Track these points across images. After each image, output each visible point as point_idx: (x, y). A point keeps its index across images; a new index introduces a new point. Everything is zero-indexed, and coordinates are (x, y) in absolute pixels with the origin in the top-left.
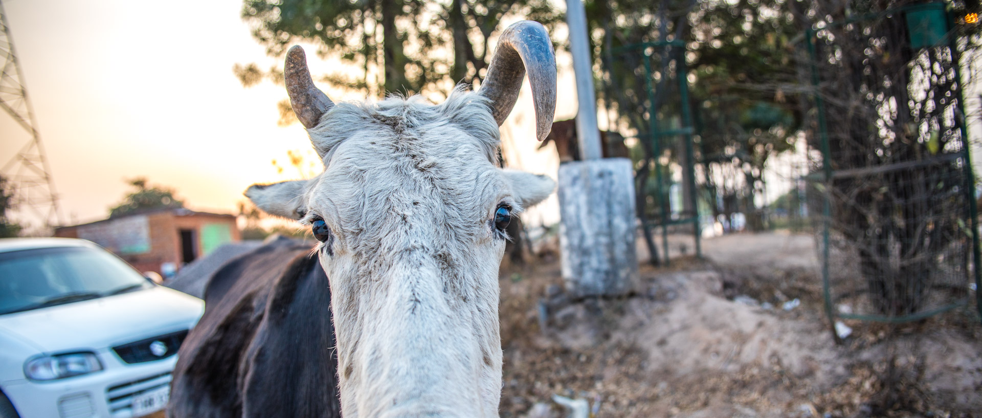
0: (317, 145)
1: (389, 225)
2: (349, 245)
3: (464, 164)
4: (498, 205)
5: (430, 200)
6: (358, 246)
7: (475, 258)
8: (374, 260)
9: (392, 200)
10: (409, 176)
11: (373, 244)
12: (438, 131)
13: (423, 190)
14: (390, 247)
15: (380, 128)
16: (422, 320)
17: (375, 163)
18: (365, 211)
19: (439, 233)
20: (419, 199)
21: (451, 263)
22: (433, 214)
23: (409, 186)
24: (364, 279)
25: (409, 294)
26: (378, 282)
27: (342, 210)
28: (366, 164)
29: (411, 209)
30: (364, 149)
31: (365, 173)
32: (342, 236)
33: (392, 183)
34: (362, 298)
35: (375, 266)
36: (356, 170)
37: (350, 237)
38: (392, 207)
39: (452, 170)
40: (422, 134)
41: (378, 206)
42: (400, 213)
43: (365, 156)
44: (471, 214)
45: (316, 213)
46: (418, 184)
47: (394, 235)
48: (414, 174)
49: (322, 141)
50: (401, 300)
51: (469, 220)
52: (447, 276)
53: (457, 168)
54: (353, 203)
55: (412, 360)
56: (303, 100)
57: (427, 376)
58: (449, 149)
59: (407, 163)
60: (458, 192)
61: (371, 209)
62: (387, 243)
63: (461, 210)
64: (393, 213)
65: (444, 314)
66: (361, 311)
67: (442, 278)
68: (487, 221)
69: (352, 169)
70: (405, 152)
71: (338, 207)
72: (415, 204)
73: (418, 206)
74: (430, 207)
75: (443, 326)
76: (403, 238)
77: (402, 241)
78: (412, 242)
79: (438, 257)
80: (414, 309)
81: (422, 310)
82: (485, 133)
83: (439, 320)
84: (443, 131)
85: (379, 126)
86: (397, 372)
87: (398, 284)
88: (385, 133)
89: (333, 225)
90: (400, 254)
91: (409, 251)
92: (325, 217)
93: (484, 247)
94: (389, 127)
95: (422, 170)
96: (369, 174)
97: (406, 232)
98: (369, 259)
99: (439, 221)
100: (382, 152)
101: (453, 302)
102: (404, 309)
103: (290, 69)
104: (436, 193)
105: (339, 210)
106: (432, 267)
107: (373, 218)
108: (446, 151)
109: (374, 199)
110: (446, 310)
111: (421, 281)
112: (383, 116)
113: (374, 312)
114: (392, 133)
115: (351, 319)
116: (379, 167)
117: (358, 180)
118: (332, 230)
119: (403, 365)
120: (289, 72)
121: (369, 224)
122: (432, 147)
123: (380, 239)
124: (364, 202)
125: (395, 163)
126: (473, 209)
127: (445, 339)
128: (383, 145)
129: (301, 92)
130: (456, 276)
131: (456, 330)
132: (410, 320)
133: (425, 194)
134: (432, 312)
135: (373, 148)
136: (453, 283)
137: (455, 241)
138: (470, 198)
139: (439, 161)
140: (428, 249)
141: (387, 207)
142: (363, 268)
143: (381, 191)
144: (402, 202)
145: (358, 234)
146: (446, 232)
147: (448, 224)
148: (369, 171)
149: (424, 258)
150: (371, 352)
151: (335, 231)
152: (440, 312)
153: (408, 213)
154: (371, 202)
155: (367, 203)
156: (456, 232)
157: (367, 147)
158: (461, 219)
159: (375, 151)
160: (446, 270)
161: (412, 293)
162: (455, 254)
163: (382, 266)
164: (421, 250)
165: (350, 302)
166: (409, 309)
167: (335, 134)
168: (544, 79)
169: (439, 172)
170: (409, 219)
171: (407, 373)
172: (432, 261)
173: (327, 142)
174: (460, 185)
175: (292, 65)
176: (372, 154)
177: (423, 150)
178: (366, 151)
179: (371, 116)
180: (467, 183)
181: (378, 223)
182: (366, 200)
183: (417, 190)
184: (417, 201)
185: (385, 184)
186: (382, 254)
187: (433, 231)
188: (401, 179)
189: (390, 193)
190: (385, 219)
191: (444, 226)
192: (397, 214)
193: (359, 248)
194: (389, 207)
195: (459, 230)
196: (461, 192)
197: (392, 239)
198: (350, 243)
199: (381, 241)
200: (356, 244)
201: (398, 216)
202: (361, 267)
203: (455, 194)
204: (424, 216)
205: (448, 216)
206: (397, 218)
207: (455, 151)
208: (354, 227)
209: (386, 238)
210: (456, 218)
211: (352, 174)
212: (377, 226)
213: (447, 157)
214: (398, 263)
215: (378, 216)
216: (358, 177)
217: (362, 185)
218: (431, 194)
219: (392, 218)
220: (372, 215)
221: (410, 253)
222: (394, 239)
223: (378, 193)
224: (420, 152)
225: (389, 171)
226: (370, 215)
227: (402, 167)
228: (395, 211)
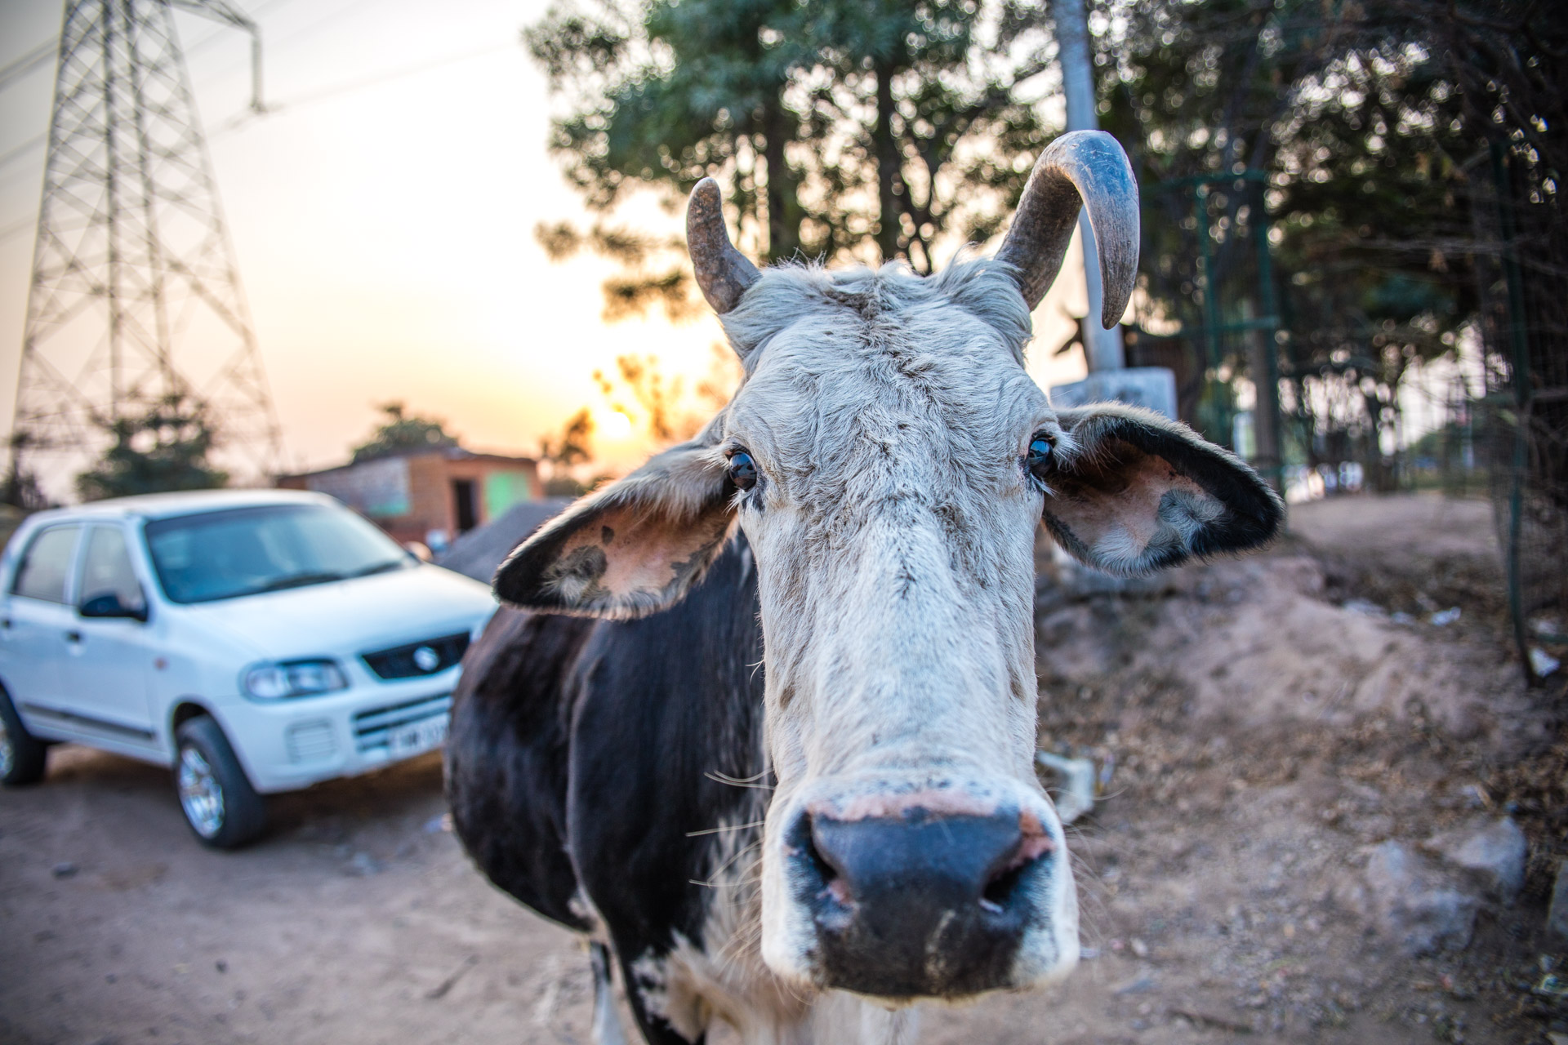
0: (736, 339)
1: (859, 460)
2: (791, 493)
3: (980, 366)
4: (1034, 434)
5: (925, 421)
6: (808, 494)
7: (998, 519)
8: (833, 515)
9: (863, 421)
10: (890, 385)
11: (832, 490)
12: (934, 315)
13: (914, 405)
14: (862, 493)
15: (838, 312)
16: (919, 608)
17: (833, 364)
18: (818, 438)
19: (941, 474)
20: (908, 419)
21: (962, 523)
22: (931, 444)
23: (890, 400)
24: (817, 545)
25: (896, 567)
26: (841, 551)
27: (781, 435)
28: (818, 365)
29: (894, 435)
30: (815, 342)
31: (819, 379)
32: (780, 478)
33: (862, 395)
34: (814, 577)
35: (835, 525)
36: (803, 374)
37: (793, 479)
38: (863, 432)
39: (959, 374)
40: (906, 320)
41: (839, 430)
42: (878, 440)
43: (817, 354)
44: (992, 445)
45: (737, 441)
46: (904, 396)
47: (869, 475)
48: (898, 381)
49: (744, 332)
50: (883, 576)
51: (990, 455)
52: (955, 543)
53: (970, 371)
54: (799, 424)
55: (905, 672)
56: (714, 267)
57: (930, 698)
58: (954, 343)
59: (886, 364)
60: (971, 409)
61: (828, 435)
62: (857, 487)
63: (976, 438)
64: (865, 440)
65: (954, 602)
66: (811, 599)
67: (947, 546)
68: (1017, 459)
69: (798, 372)
70: (881, 348)
71: (775, 430)
72: (901, 427)
73: (906, 431)
74: (927, 433)
75: (953, 622)
76: (884, 481)
77: (882, 485)
78: (899, 486)
79: (941, 512)
80: (904, 592)
81: (918, 594)
82: (1008, 321)
83: (947, 610)
84: (942, 317)
85: (835, 308)
86: (879, 691)
87: (878, 551)
88: (845, 319)
89: (765, 460)
90: (880, 505)
91: (895, 499)
92: (752, 447)
93: (1011, 502)
94: (851, 310)
95: (910, 375)
96: (824, 380)
97: (888, 470)
98: (826, 514)
99: (940, 454)
100: (843, 347)
101: (965, 584)
102: (888, 591)
103: (696, 217)
104: (935, 410)
105: (776, 436)
106: (931, 527)
107: (832, 449)
108: (950, 345)
109: (833, 419)
110: (956, 596)
111: (915, 547)
112: (842, 293)
113: (834, 597)
114: (858, 320)
115: (794, 611)
116: (837, 371)
117: (807, 389)
118: (764, 468)
119: (889, 680)
120: (694, 223)
121: (826, 459)
122: (925, 339)
123: (845, 482)
124: (817, 425)
125: (866, 364)
126: (996, 437)
127: (957, 642)
128: (845, 337)
129: (712, 255)
130: (969, 544)
131: (973, 629)
132: (899, 608)
133: (917, 412)
134: (935, 597)
135: (829, 341)
136: (965, 555)
137: (966, 489)
138: (990, 420)
139: (937, 361)
140: (925, 499)
141: (855, 432)
142: (815, 528)
143: (844, 407)
144: (880, 424)
145: (807, 474)
146: (953, 473)
147: (956, 461)
148: (825, 375)
149: (918, 511)
150: (832, 661)
151: (768, 469)
152: (947, 599)
153: (891, 440)
154: (828, 423)
155: (821, 425)
156: (969, 474)
157: (819, 339)
158: (976, 454)
159: (833, 345)
160: (954, 534)
161: (901, 566)
162: (966, 509)
163: (848, 524)
164: (914, 499)
165: (792, 585)
166: (898, 591)
167: (764, 321)
168: (1118, 223)
169: (938, 378)
170: (892, 450)
171: (896, 694)
172: (931, 518)
173: (751, 334)
174: (975, 398)
175: (699, 211)
176: (827, 350)
177: (910, 344)
178: (819, 345)
179: (821, 293)
180: (986, 396)
181: (841, 457)
182: (821, 420)
183: (904, 404)
184: (905, 423)
185: (849, 397)
186: (847, 506)
187: (932, 471)
188: (876, 389)
189: (859, 410)
190: (852, 450)
191: (948, 463)
192: (871, 443)
193: (808, 496)
194: (858, 432)
195: (974, 471)
196: (976, 410)
197: (866, 481)
198: (793, 488)
199: (846, 486)
200: (803, 491)
201: (874, 445)
202: (811, 527)
203: (966, 413)
204: (918, 446)
205: (955, 448)
206: (873, 448)
207: (965, 345)
208: (801, 464)
209: (855, 480)
210: (967, 451)
211: (796, 380)
212: (838, 462)
213: (952, 354)
214: (875, 520)
215: (840, 446)
216: (808, 385)
217: (814, 398)
218: (927, 411)
219: (864, 449)
220: (831, 444)
221: (895, 504)
222: (868, 481)
223: (839, 410)
224: (906, 347)
225: (856, 377)
226: (827, 444)
227: (877, 370)
228: (868, 438)
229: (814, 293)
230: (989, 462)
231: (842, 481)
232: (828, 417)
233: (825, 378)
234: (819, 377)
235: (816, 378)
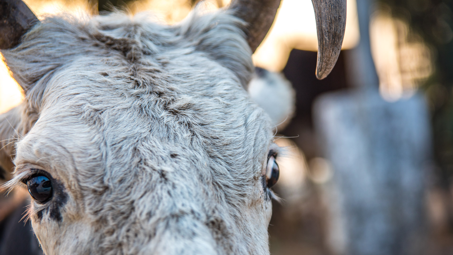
1: (143, 184)
3: (227, 106)
4: (269, 155)
5: (191, 151)
6: (102, 209)
8: (125, 228)
9: (142, 152)
10: (159, 120)
11: (123, 208)
12: (185, 60)
13: (180, 138)
14: (150, 212)
15: (107, 54)
17: (113, 101)
18: (108, 164)
19: (207, 194)
20: (178, 150)
21: (225, 232)
22: (198, 170)
23: (161, 133)
28: (101, 102)
29: (169, 163)
30: (95, 82)
31: (103, 114)
32: (79, 196)
33: (138, 128)
35: (128, 237)
37: (89, 198)
38: (143, 160)
39: (213, 113)
40: (164, 64)
41: (124, 158)
42: (157, 168)
43: (98, 92)
44: (243, 170)
45: (35, 167)
46: (172, 130)
47: (153, 197)
48: (165, 118)
53: (220, 110)
54: (94, 151)
58: (205, 86)
59: (154, 103)
60: (225, 142)
61: (116, 161)
62: (145, 206)
63: (230, 165)
64: (146, 167)
68: (260, 178)
69: (85, 108)
70: (148, 88)
72: (173, 156)
73: (177, 159)
74: (193, 160)
77: (166, 205)
78: (179, 206)
79: (211, 224)
82: (239, 64)
84: (193, 62)
85: (103, 51)
88: (116, 61)
90: (166, 221)
91: (177, 216)
94: (118, 53)
95: (174, 113)
96: (107, 116)
97: (169, 193)
98: (119, 226)
99: (205, 178)
100: (119, 86)
104: (197, 142)
107: (120, 173)
108: (201, 88)
109: (117, 149)
112: (108, 38)
114: (125, 62)
117: (95, 123)
121: (116, 181)
122: (183, 83)
123: (133, 202)
124: (107, 152)
125: (138, 102)
126: (245, 164)
128: (119, 78)
130: (231, 247)
133: (183, 143)
135: (106, 81)
137: (225, 204)
138: (240, 150)
139: (196, 101)
140: (199, 215)
141: (137, 160)
143: (125, 138)
144: (156, 154)
145: (101, 194)
146: (215, 192)
147: (216, 183)
148: (107, 111)
149: (196, 226)
153: (167, 168)
154: (114, 152)
155: (110, 153)
156: (226, 193)
157: (98, 80)
158: (230, 177)
159: (110, 85)
160: (221, 241)
163: (139, 235)
164: (191, 216)
169: (197, 115)
170: (170, 176)
172: (205, 230)
174: (227, 133)
176: (106, 89)
178: (98, 85)
179: (91, 36)
180: (235, 131)
181: (127, 180)
182: (109, 148)
183: (172, 137)
184: (176, 153)
185: (129, 129)
186: (137, 221)
187: (201, 191)
188: (149, 124)
189: (138, 141)
190: (136, 175)
191: (211, 184)
192: (151, 170)
193: (103, 211)
194: (139, 160)
195: (229, 190)
196: (229, 142)
197: (151, 201)
198: (90, 204)
199: (135, 204)
200: (98, 207)
201: (154, 171)
202: (105, 237)
203: (221, 145)
204: (188, 172)
205: (215, 172)
206: (153, 174)
207: (213, 88)
208: (96, 184)
209: (142, 200)
210: (224, 175)
211: (85, 115)
212: (126, 184)
213: (205, 96)
214: (163, 233)
215: (126, 170)
216: (95, 119)
217: (101, 130)
218: (191, 143)
219: (146, 174)
220: (119, 168)
221: (177, 221)
222: (153, 201)
223: (122, 141)
224: (168, 88)
225: (132, 113)
226: (116, 169)
227: (147, 107)
228: (148, 166)
229: (85, 36)
230: (240, 183)
231: (131, 200)
232: (114, 146)
233: (107, 113)
234: (102, 112)
235: (100, 114)
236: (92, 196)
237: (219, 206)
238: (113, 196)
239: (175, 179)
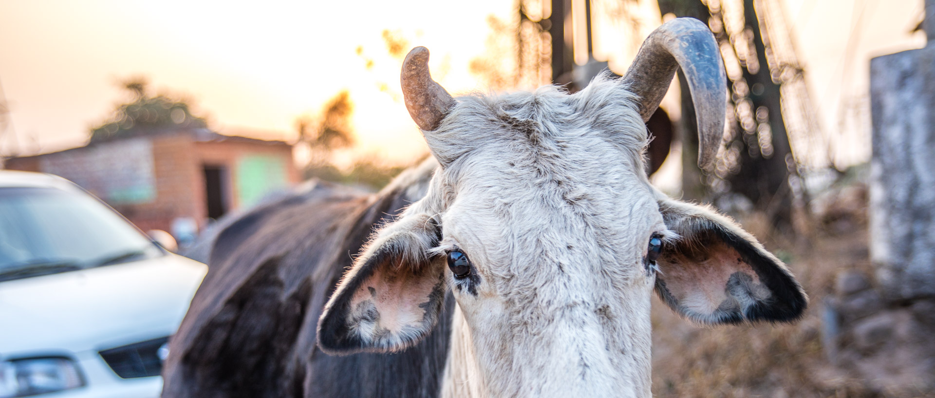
0: (438, 153)
1: (544, 274)
2: (498, 290)
4: (651, 236)
5: (584, 243)
6: (510, 293)
7: (630, 304)
8: (529, 311)
9: (543, 243)
10: (558, 211)
11: (528, 293)
13: (575, 229)
14: (550, 301)
16: (593, 385)
17: (519, 194)
18: (515, 255)
19: (596, 283)
20: (573, 242)
21: (610, 316)
22: (589, 261)
23: (559, 224)
24: (518, 328)
25: (577, 359)
26: (536, 337)
27: (491, 251)
28: (510, 195)
29: (565, 255)
30: (505, 173)
31: (511, 208)
32: (491, 280)
33: (541, 220)
34: (518, 351)
35: (532, 318)
36: (501, 204)
38: (544, 252)
39: (604, 203)
40: (562, 148)
41: (528, 249)
42: (555, 259)
43: (507, 184)
44: (627, 257)
46: (569, 222)
47: (552, 288)
48: (563, 209)
50: (569, 363)
51: (625, 264)
52: (607, 331)
53: (611, 201)
54: (503, 245)
56: (421, 100)
58: (598, 175)
59: (553, 192)
60: (613, 232)
61: (521, 253)
62: (545, 295)
63: (615, 252)
64: (547, 259)
65: (611, 377)
66: (517, 364)
67: (603, 335)
69: (497, 201)
70: (549, 177)
71: (487, 248)
72: (569, 247)
73: (573, 252)
74: (586, 252)
75: (612, 391)
76: (562, 292)
77: (562, 296)
78: (573, 298)
79: (598, 311)
80: (583, 375)
81: (592, 376)
83: (608, 384)
87: (564, 346)
88: (520, 146)
90: (562, 311)
92: (469, 251)
94: (522, 136)
95: (571, 203)
96: (515, 209)
97: (565, 284)
98: (524, 308)
99: (595, 268)
100: (524, 176)
101: (616, 360)
104: (590, 233)
105: (488, 251)
106: (595, 325)
107: (525, 263)
109: (522, 241)
110: (612, 372)
111: (587, 343)
112: (514, 119)
114: (528, 146)
115: (505, 368)
116: (523, 200)
117: (504, 216)
118: (478, 269)
121: (521, 270)
123: (535, 289)
124: (513, 245)
125: (540, 192)
126: (629, 252)
128: (523, 167)
129: (420, 93)
130: (615, 328)
132: (581, 386)
133: (578, 234)
134: (600, 376)
135: (513, 173)
136: (613, 337)
137: (611, 289)
138: (625, 239)
139: (589, 191)
140: (589, 304)
141: (539, 251)
142: (515, 318)
143: (530, 230)
144: (555, 246)
145: (509, 280)
146: (603, 280)
147: (604, 271)
148: (515, 204)
149: (586, 315)
151: (483, 272)
152: (607, 375)
153: (565, 262)
154: (521, 243)
155: (516, 245)
156: (613, 278)
157: (506, 171)
158: (616, 263)
159: (516, 176)
160: (606, 325)
161: (580, 357)
162: (614, 306)
163: (540, 319)
164: (582, 306)
165: (502, 351)
166: (580, 374)
168: (713, 110)
170: (566, 269)
172: (594, 317)
174: (615, 224)
175: (414, 68)
176: (513, 181)
177: (569, 174)
178: (506, 176)
180: (621, 221)
181: (531, 269)
182: (516, 241)
183: (568, 229)
184: (571, 245)
185: (533, 221)
186: (539, 306)
187: (591, 282)
188: (550, 214)
189: (540, 233)
190: (538, 265)
191: (600, 273)
192: (551, 261)
193: (511, 295)
194: (541, 251)
195: (616, 276)
196: (616, 232)
197: (551, 291)
198: (500, 288)
199: (537, 291)
200: (507, 291)
201: (553, 263)
202: (513, 315)
203: (609, 235)
204: (581, 264)
205: (604, 261)
206: (552, 266)
207: (605, 176)
208: (505, 272)
209: (542, 289)
210: (611, 262)
211: (496, 208)
212: (530, 272)
213: (598, 184)
214: (560, 321)
215: (530, 260)
216: (504, 212)
217: (509, 223)
218: (585, 234)
219: (547, 265)
220: (523, 259)
221: (571, 310)
222: (552, 292)
223: (527, 233)
224: (565, 177)
225: (534, 205)
226: (521, 259)
227: (548, 197)
228: (548, 257)
230: (625, 268)
231: (534, 287)
232: (520, 238)
233: (515, 207)
234: (511, 206)
235: (509, 207)
236: (501, 282)
237: (606, 293)
238: (519, 283)
239: (570, 272)
